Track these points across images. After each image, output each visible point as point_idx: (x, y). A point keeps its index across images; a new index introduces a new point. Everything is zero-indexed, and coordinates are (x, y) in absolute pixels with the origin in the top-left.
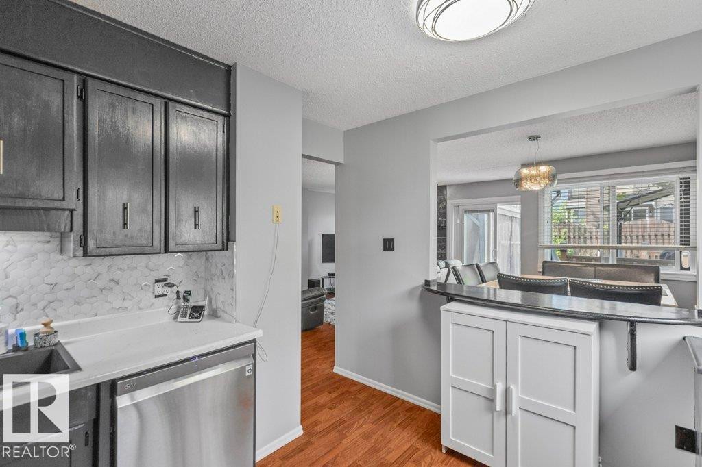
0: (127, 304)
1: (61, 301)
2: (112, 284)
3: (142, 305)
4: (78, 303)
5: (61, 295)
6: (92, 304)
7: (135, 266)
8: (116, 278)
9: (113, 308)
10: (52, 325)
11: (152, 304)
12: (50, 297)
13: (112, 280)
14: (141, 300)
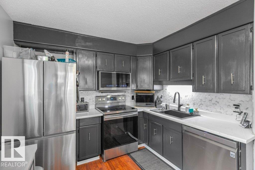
0: (222, 111)
1: (203, 105)
2: (216, 103)
3: (227, 113)
4: (207, 106)
5: (203, 103)
6: (211, 108)
7: (225, 98)
8: (218, 101)
9: (217, 111)
10: (198, 110)
11: (232, 114)
12: (200, 103)
13: (217, 101)
14: (227, 111)
